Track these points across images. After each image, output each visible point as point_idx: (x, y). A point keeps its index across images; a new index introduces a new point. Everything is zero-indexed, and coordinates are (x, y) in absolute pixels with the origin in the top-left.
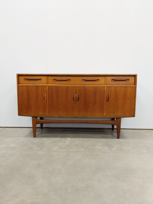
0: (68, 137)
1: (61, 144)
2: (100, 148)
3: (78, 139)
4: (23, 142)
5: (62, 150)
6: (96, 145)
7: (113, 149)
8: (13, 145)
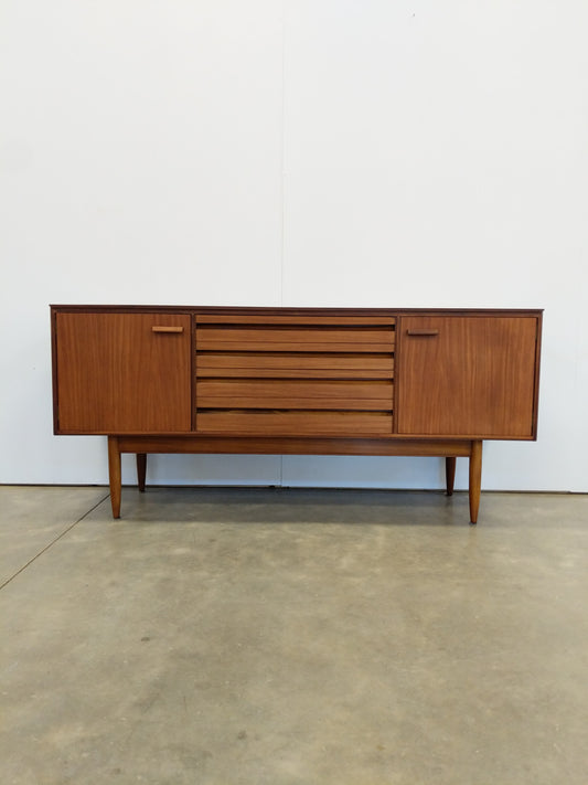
1: (360, 546)
5: (378, 570)
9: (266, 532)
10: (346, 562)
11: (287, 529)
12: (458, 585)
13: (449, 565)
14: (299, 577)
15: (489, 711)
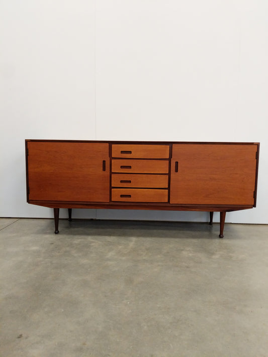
0: (132, 235)
1: (120, 247)
2: (191, 255)
3: (149, 239)
4: (53, 244)
5: (124, 258)
6: (182, 250)
7: (213, 257)
8: (35, 248)
9: (80, 240)
10: (110, 255)
11: (90, 238)
12: (159, 265)
13: (159, 256)
14: (84, 261)
15: (145, 327)
